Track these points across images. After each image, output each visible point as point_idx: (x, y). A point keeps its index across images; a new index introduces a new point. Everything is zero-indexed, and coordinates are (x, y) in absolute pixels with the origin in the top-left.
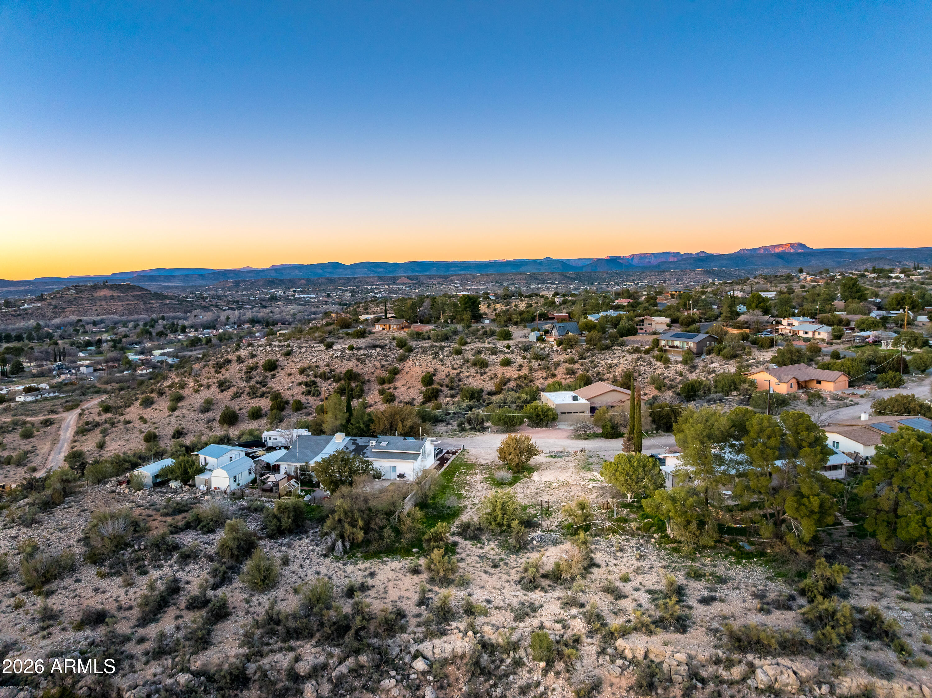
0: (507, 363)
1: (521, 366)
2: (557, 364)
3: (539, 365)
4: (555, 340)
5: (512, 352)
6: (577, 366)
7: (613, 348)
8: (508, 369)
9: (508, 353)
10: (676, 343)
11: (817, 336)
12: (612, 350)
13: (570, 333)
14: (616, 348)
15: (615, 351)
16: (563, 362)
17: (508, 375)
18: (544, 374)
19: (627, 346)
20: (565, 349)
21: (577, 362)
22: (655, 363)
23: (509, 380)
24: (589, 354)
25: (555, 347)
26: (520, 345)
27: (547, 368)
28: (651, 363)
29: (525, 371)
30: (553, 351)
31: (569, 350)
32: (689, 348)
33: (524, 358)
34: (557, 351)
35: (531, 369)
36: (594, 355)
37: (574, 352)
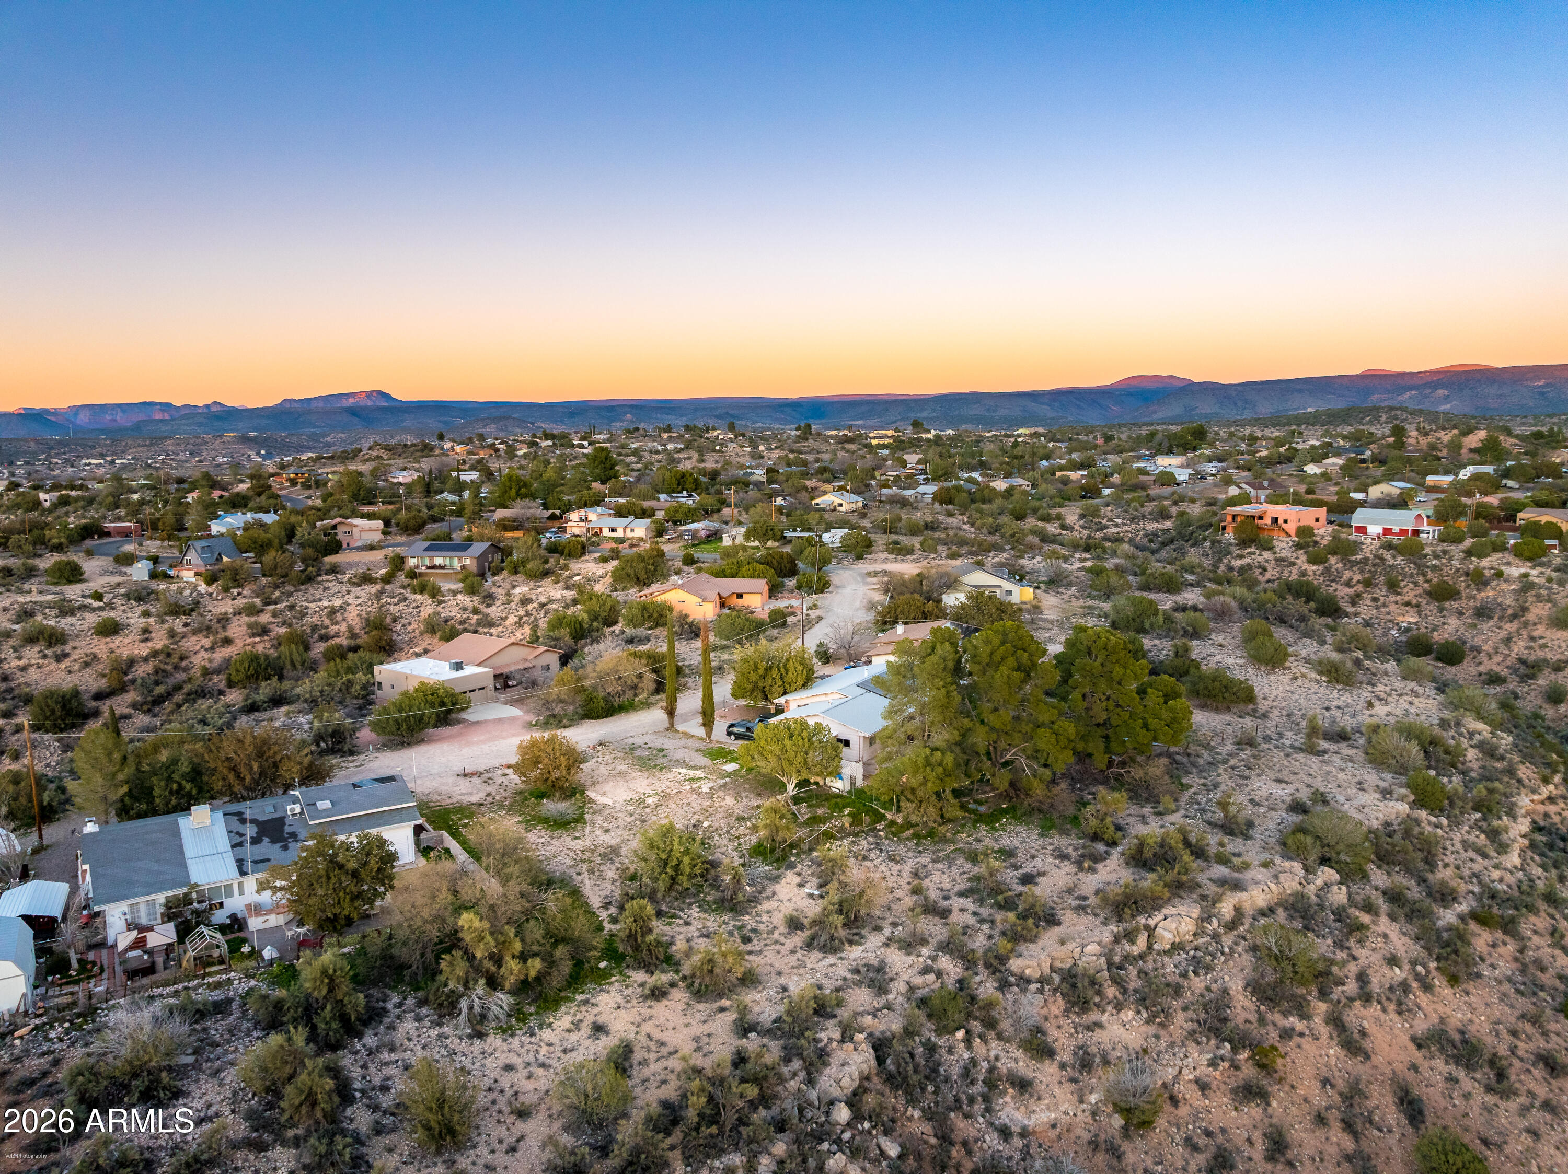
0: (110, 629)
1: (146, 631)
2: (224, 620)
3: (186, 625)
4: (197, 574)
5: (111, 606)
6: (264, 618)
7: (320, 579)
8: (116, 641)
9: (100, 609)
10: (438, 561)
11: (629, 534)
12: (319, 583)
13: (225, 559)
14: (325, 578)
15: (326, 585)
16: (235, 614)
17: (125, 653)
18: (207, 642)
19: (344, 573)
20: (226, 590)
21: (262, 611)
22: (413, 597)
23: (132, 662)
24: (277, 594)
25: (202, 587)
26: (123, 591)
27: (207, 630)
28: (405, 599)
29: (159, 641)
30: (202, 595)
31: (235, 591)
32: (464, 567)
33: (146, 614)
34: (211, 595)
35: (172, 634)
36: (290, 594)
37: (245, 592)
